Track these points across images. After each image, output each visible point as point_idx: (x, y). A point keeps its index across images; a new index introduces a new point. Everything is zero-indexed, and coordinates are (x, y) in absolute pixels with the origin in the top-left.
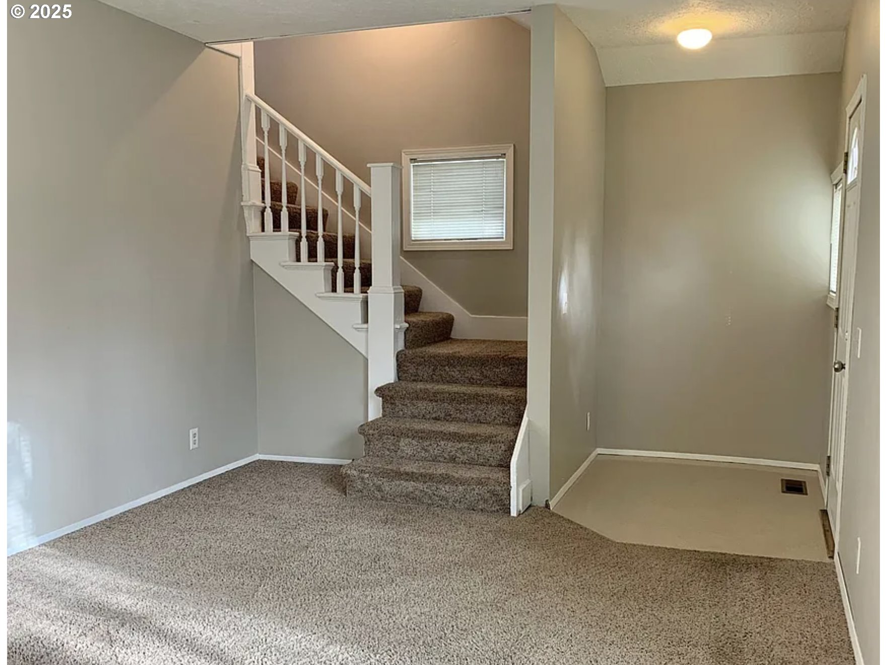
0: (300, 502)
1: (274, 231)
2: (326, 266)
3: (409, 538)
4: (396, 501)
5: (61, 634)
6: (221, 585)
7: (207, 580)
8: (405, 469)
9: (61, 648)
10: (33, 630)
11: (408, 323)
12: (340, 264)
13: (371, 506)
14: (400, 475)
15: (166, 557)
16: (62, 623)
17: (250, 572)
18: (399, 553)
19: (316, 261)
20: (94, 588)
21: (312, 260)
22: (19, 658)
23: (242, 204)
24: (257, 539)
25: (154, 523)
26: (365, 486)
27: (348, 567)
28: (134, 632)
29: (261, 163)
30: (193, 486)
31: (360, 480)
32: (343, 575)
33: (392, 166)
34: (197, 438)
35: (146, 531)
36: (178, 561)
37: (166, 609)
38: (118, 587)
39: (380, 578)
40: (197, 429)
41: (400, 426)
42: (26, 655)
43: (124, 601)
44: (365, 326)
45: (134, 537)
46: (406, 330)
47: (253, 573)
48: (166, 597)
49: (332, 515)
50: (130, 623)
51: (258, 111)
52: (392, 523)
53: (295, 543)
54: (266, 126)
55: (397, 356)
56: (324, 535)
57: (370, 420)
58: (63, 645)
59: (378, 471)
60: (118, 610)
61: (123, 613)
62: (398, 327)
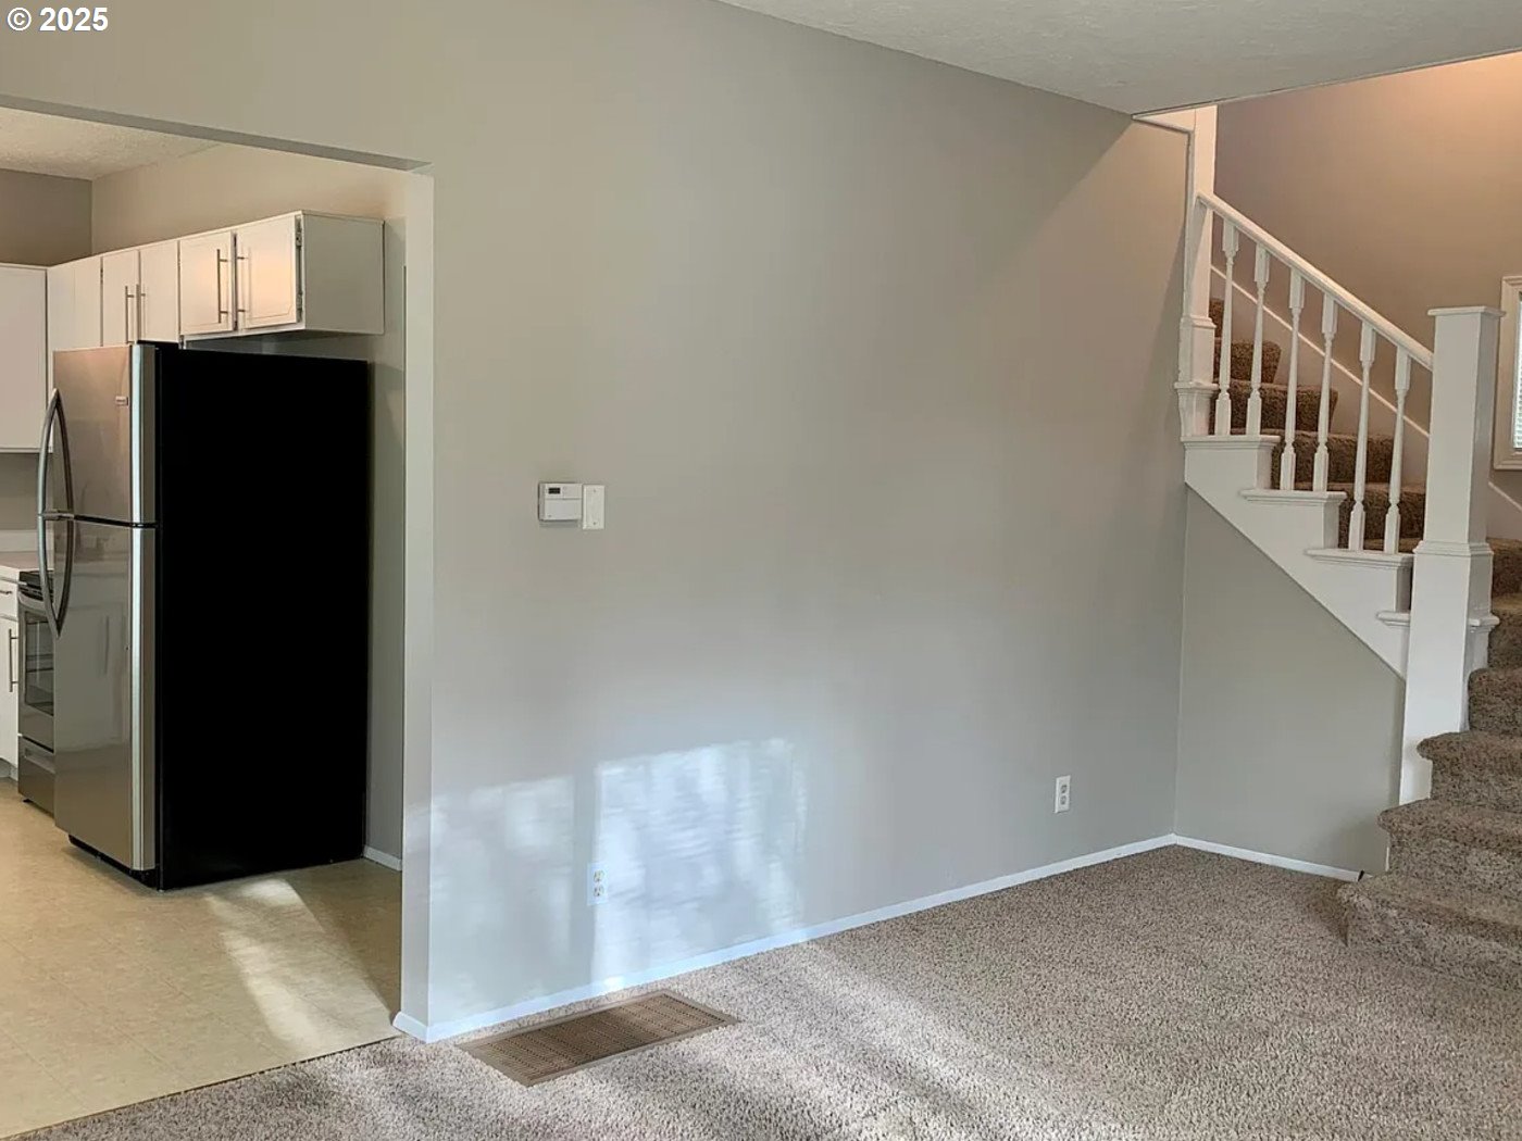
0: (1252, 941)
1: (1232, 433)
2: (1330, 498)
3: (1484, 1059)
4: (1455, 975)
5: (837, 1105)
6: (1103, 1075)
7: (1079, 1062)
8: (1478, 913)
9: (837, 1131)
10: (796, 1086)
11: (1498, 616)
12: (1359, 494)
13: (1399, 975)
14: (1463, 922)
15: (1009, 1003)
16: (840, 1087)
17: (1158, 1062)
18: (1460, 1085)
19: (1311, 489)
20: (890, 1034)
21: (1301, 485)
22: (775, 1133)
23: (1176, 385)
24: (1169, 999)
25: (989, 935)
26: (1388, 934)
27: (1350, 1093)
28: (952, 1129)
29: (1216, 312)
30: (1056, 877)
31: (1379, 919)
32: (1338, 1107)
33: (1482, 313)
34: (1067, 794)
35: (976, 947)
36: (1029, 1013)
37: (1007, 1099)
38: (928, 1042)
39: (1419, 1131)
40: (1069, 777)
41: (1471, 824)
42: (785, 1129)
43: (939, 1067)
44: (1404, 616)
45: (955, 953)
46: (1493, 630)
47: (1161, 1064)
48: (1008, 1077)
49: (1316, 980)
50: (946, 1111)
51: (1218, 221)
52: (1444, 1019)
53: (1243, 1022)
54: (1230, 246)
55: (1471, 680)
56: (1300, 1016)
57: (1402, 802)
58: (840, 1126)
59: (1417, 909)
60: (927, 1083)
61: (935, 1090)
62: (1477, 622)
